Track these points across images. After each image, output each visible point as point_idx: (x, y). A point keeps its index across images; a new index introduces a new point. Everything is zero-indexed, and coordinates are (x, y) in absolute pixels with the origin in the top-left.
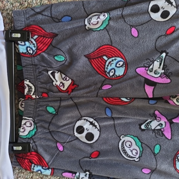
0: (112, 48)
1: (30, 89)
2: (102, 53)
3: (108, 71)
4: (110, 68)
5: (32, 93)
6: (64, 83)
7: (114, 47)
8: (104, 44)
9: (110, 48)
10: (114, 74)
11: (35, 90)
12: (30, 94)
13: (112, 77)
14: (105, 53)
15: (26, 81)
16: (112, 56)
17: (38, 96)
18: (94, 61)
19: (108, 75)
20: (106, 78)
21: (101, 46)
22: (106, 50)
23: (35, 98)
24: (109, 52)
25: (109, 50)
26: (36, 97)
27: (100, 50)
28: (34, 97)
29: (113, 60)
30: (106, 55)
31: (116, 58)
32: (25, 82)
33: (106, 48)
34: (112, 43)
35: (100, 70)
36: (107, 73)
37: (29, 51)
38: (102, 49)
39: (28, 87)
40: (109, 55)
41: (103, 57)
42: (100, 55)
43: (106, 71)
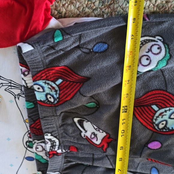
0: (166, 95)
1: (53, 143)
2: (151, 101)
3: (157, 122)
4: (160, 119)
5: (57, 147)
6: (97, 134)
7: (170, 93)
8: (154, 89)
9: (163, 94)
10: (166, 126)
11: (59, 143)
12: (55, 148)
13: (162, 130)
14: (155, 101)
15: (47, 135)
16: (165, 105)
17: (65, 150)
18: (139, 110)
19: (156, 127)
20: (154, 132)
21: (150, 91)
22: (157, 97)
23: (62, 153)
24: (161, 99)
25: (162, 97)
26: (62, 151)
27: (147, 97)
28: (59, 151)
29: (166, 111)
30: (156, 103)
31: (171, 108)
32: (46, 137)
33: (157, 94)
34: (167, 88)
35: (145, 121)
36: (155, 125)
37: (49, 99)
38: (152, 95)
39: (51, 142)
40: (160, 104)
41: (152, 106)
42: (148, 103)
43: (154, 123)
